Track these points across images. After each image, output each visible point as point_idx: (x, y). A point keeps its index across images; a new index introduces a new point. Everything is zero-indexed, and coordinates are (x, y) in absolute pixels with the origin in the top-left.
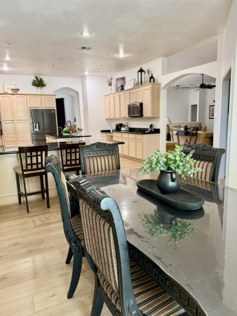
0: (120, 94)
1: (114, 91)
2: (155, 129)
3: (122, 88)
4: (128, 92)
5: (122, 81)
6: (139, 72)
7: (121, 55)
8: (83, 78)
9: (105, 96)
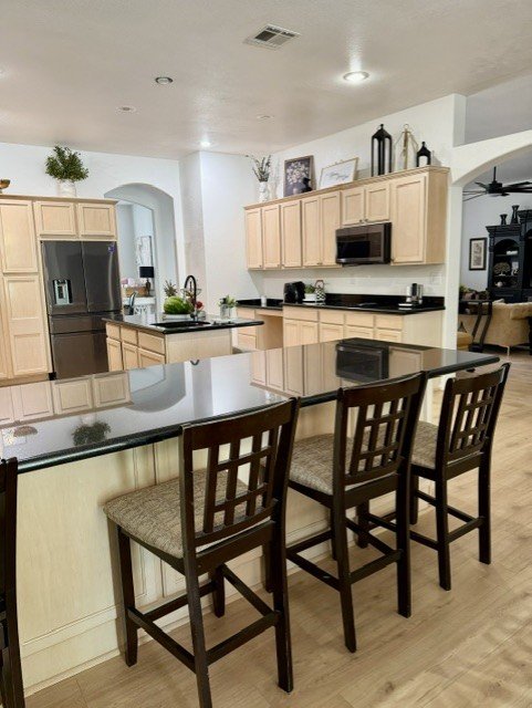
0: (304, 200)
1: (280, 194)
2: (425, 298)
3: (307, 186)
4: (337, 193)
5: (303, 167)
6: (374, 137)
7: (356, 76)
8: (187, 158)
9: (247, 208)
